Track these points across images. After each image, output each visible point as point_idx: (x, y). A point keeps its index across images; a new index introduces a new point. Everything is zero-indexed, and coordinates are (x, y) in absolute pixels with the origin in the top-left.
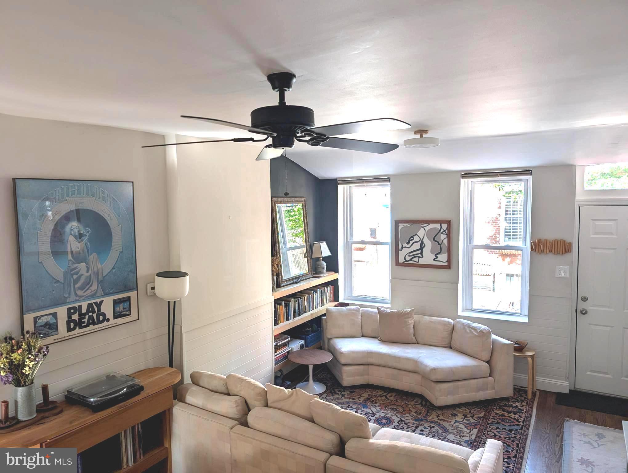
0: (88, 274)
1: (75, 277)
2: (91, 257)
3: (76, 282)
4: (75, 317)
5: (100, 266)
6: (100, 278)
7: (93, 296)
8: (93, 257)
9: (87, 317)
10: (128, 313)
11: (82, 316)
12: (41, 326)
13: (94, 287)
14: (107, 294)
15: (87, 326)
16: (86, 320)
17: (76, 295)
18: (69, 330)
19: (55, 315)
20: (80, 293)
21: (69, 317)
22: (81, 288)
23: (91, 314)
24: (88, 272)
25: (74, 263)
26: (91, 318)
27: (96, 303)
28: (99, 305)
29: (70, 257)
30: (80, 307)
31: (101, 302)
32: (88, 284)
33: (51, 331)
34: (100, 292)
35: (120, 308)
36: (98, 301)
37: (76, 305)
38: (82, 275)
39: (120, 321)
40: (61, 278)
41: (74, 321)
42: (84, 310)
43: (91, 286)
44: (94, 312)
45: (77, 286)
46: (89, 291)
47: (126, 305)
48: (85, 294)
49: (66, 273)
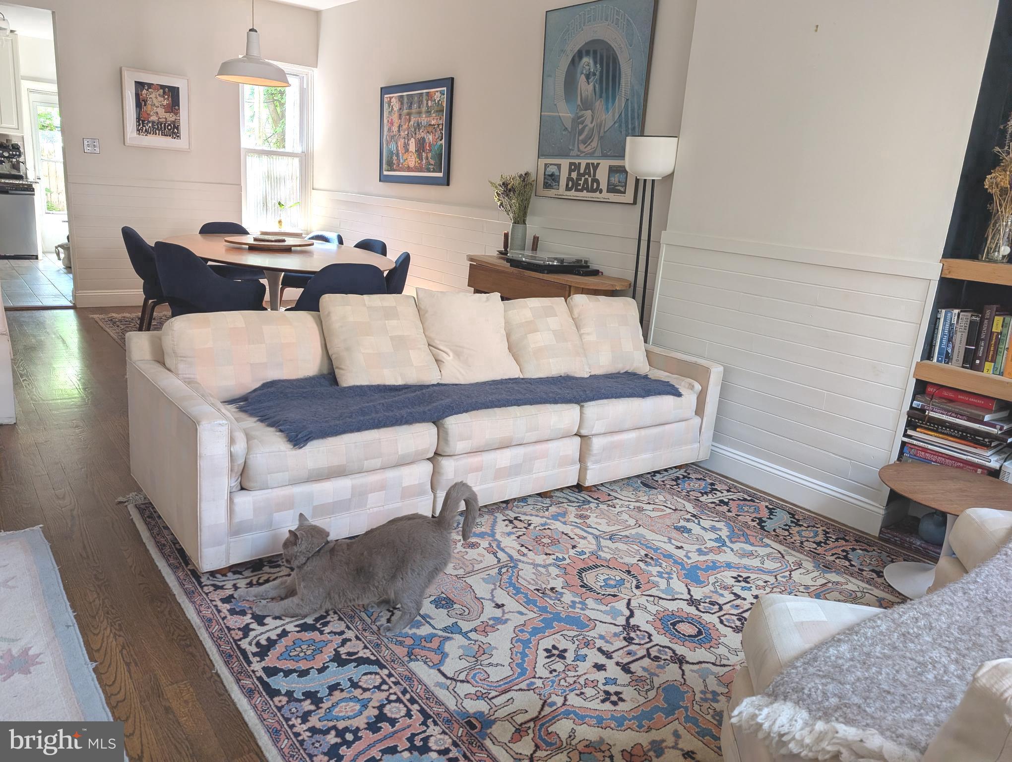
0: (591, 126)
1: (581, 126)
2: (598, 103)
3: (581, 132)
4: (574, 175)
5: (604, 117)
6: (602, 134)
7: (591, 155)
8: (599, 104)
9: (583, 178)
10: (622, 189)
11: (580, 175)
12: (549, 175)
13: (594, 144)
14: (605, 156)
15: (581, 190)
16: (582, 182)
17: (579, 150)
18: (568, 189)
19: (559, 166)
20: (582, 147)
21: (570, 174)
22: (584, 142)
23: (587, 176)
24: (592, 123)
25: (582, 110)
26: (586, 181)
27: (593, 164)
28: (596, 167)
29: (579, 102)
30: (580, 164)
31: (598, 164)
32: (590, 138)
33: (554, 184)
34: (599, 153)
35: (615, 179)
36: (595, 162)
37: (577, 161)
38: (587, 125)
39: (613, 197)
40: (569, 125)
41: (572, 179)
42: (582, 171)
43: (591, 142)
44: (590, 176)
45: (581, 138)
46: (589, 147)
47: (622, 176)
48: (587, 149)
49: (573, 120)
